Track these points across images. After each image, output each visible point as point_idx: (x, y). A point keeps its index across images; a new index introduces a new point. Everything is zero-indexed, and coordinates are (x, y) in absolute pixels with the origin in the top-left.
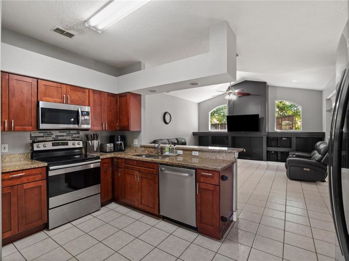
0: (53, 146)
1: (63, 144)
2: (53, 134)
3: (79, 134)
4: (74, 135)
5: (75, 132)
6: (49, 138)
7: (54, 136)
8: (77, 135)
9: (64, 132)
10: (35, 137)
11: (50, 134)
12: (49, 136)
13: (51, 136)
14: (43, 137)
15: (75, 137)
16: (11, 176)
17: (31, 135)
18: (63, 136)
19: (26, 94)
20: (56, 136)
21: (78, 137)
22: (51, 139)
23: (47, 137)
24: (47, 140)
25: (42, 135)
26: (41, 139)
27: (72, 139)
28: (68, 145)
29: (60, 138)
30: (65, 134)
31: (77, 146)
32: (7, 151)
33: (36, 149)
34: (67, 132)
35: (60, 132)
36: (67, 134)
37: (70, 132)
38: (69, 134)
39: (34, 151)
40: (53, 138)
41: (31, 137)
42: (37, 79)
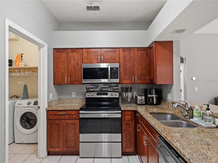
1: (104, 94)
2: (99, 86)
3: (118, 86)
4: (114, 88)
5: (115, 85)
6: (97, 89)
7: (100, 88)
8: (117, 88)
9: (107, 85)
10: (88, 88)
11: (97, 87)
12: (96, 88)
13: (98, 88)
14: (93, 88)
15: (115, 89)
16: (59, 113)
17: (86, 87)
18: (106, 88)
19: (76, 61)
20: (101, 88)
21: (117, 89)
22: (98, 90)
23: (95, 88)
24: (95, 90)
25: (92, 87)
26: (92, 90)
27: (112, 90)
28: (107, 95)
29: (104, 89)
30: (107, 86)
31: (114, 96)
32: (74, 96)
33: (87, 96)
34: (109, 85)
35: (104, 85)
36: (109, 86)
37: (111, 85)
38: (110, 86)
39: (86, 98)
40: (99, 89)
41: (87, 88)
42: (82, 49)
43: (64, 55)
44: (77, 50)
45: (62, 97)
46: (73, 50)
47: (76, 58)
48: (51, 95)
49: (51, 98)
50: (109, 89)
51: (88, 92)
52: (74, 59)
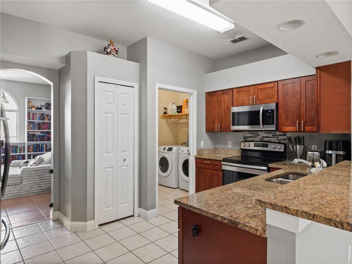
0: (255, 146)
2: (259, 135)
4: (280, 137)
7: (260, 137)
8: (283, 137)
9: (270, 133)
10: (246, 137)
11: (257, 135)
12: (256, 137)
13: (258, 137)
14: (252, 137)
15: (281, 139)
16: (205, 162)
17: (243, 135)
18: (269, 137)
20: (262, 137)
21: (284, 139)
22: (257, 139)
23: (254, 137)
24: (255, 140)
25: (251, 135)
26: (250, 139)
27: (277, 141)
28: (267, 147)
29: (265, 139)
30: (271, 135)
31: (277, 150)
32: (231, 146)
33: (242, 147)
34: (272, 133)
35: (266, 133)
36: (273, 135)
37: (275, 133)
38: (275, 135)
39: (241, 149)
40: (259, 139)
41: (244, 137)
42: (233, 89)
43: (215, 99)
44: (227, 92)
45: (218, 146)
46: (224, 92)
47: (226, 101)
48: (202, 143)
49: (202, 146)
50: (273, 140)
51: (245, 141)
52: (225, 103)
